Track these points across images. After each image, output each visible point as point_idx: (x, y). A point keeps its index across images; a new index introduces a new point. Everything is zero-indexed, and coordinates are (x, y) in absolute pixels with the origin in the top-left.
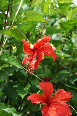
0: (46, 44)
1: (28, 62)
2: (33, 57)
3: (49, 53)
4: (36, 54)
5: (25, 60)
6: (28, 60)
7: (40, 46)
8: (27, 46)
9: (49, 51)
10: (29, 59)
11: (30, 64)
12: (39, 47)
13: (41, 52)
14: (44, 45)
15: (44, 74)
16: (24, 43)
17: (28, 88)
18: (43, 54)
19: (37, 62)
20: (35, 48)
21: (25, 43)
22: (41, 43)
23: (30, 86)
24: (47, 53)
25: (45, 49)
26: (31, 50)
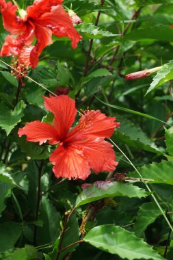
0: (54, 8)
1: (14, 50)
2: (26, 39)
3: (62, 29)
4: (32, 31)
5: (7, 47)
6: (15, 46)
7: (42, 14)
8: (10, 15)
9: (61, 26)
10: (17, 43)
11: (19, 54)
12: (40, 16)
13: (44, 28)
14: (49, 11)
15: (55, 80)
16: (3, 7)
17: (20, 111)
18: (50, 32)
19: (35, 51)
20: (29, 18)
21: (6, 6)
22: (44, 7)
23: (24, 106)
24: (58, 29)
25: (53, 21)
26: (20, 22)
